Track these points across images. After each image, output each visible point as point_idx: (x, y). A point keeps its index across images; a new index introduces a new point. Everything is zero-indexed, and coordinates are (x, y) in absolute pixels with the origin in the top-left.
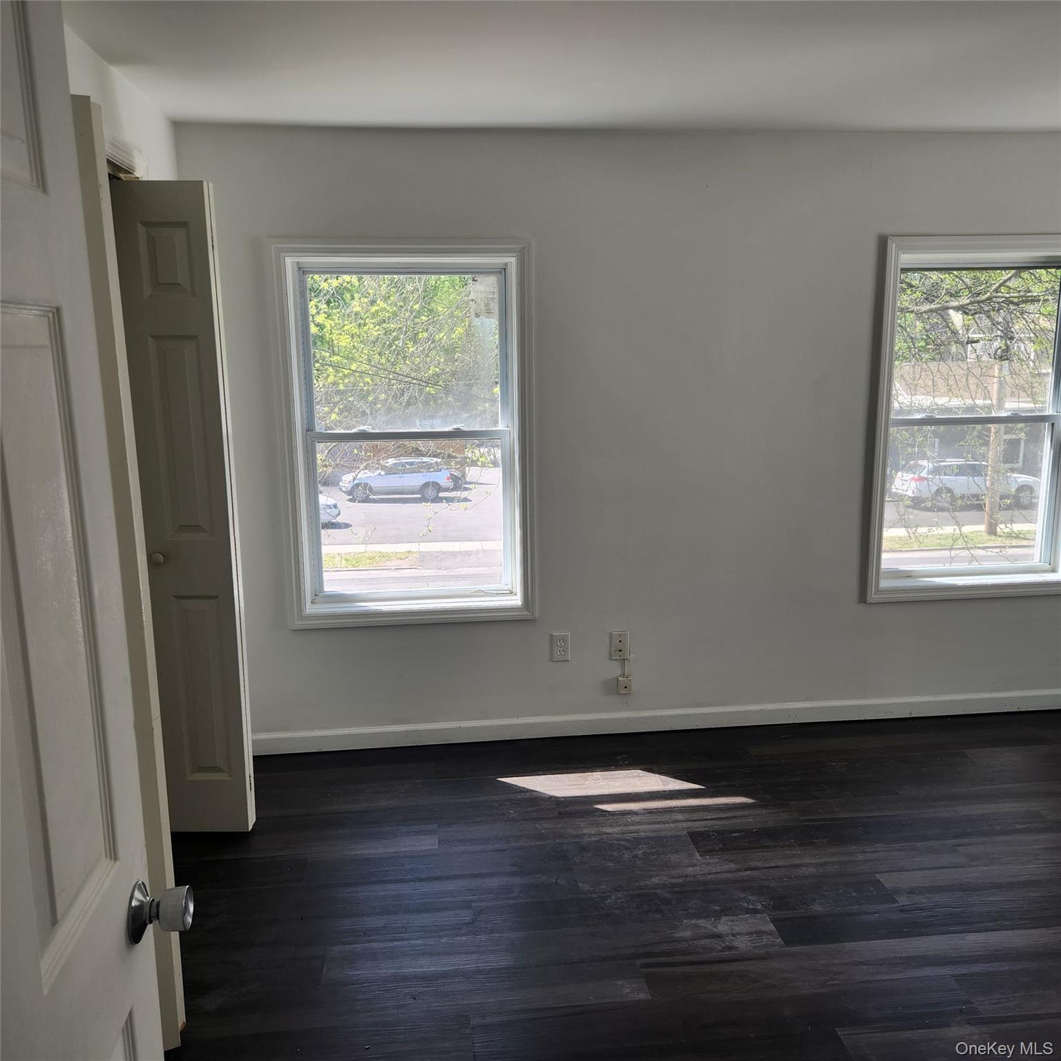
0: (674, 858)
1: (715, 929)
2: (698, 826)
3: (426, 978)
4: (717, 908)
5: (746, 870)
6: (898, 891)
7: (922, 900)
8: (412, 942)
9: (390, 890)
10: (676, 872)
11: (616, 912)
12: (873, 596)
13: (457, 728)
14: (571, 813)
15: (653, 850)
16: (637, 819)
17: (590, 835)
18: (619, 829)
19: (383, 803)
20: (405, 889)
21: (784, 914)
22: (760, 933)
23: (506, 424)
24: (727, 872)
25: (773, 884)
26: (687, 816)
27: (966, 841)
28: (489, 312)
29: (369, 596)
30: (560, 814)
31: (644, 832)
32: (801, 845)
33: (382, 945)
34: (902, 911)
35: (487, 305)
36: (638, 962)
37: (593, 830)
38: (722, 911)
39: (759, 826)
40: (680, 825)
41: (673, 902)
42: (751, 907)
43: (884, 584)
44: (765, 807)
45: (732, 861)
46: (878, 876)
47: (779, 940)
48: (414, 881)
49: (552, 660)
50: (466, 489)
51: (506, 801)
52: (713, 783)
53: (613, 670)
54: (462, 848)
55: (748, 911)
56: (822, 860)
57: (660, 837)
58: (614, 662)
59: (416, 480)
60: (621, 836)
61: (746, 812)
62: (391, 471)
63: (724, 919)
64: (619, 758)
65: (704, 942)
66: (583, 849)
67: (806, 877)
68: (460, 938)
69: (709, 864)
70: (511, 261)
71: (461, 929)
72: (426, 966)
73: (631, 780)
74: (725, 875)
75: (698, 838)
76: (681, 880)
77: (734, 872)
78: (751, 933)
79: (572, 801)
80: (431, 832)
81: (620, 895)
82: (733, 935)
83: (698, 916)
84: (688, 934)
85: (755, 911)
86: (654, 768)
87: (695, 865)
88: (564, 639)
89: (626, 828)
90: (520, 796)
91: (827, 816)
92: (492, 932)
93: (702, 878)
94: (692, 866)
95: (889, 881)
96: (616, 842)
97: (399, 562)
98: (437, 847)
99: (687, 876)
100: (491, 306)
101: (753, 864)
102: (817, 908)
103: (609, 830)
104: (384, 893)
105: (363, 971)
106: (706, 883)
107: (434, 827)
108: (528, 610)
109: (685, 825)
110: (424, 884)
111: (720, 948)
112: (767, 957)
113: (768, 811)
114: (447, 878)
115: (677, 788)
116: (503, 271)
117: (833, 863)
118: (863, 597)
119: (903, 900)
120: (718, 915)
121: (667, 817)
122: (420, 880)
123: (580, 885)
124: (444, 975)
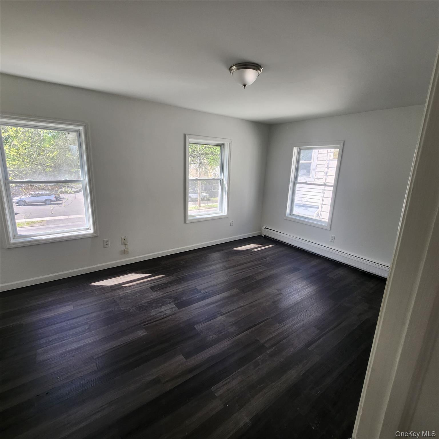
0: (147, 295)
1: (161, 310)
2: (152, 285)
3: (76, 349)
4: (160, 305)
5: (166, 293)
6: (201, 290)
7: (207, 290)
8: (69, 340)
9: (58, 326)
10: (149, 298)
11: (133, 313)
12: (187, 222)
13: (74, 272)
14: (116, 289)
15: (141, 294)
16: (135, 286)
17: (122, 294)
18: (130, 290)
19: (50, 299)
20: (63, 324)
21: (177, 302)
22: (172, 308)
23: (84, 178)
24: (161, 295)
25: (173, 295)
26: (148, 283)
27: (212, 275)
28: (74, 144)
29: (37, 235)
30: (112, 290)
31: (137, 290)
32: (178, 284)
33: (58, 344)
34: (203, 294)
35: (74, 142)
36: (142, 325)
37: (123, 292)
38: (162, 305)
39: (167, 281)
40: (147, 286)
41: (149, 306)
42: (169, 302)
43: (189, 218)
44: (168, 276)
45: (162, 292)
46: (196, 287)
47: (177, 309)
48: (66, 321)
49: (104, 247)
50: (61, 201)
51: (94, 290)
52: (153, 273)
53: (123, 248)
54: (81, 307)
55: (168, 303)
56: (183, 286)
57: (142, 290)
58: (123, 246)
59: (44, 198)
60: (131, 292)
61: (163, 279)
62: (33, 196)
63: (163, 307)
64: (127, 271)
65: (159, 314)
66: (121, 298)
67: (180, 291)
68: (85, 334)
69: (156, 294)
70: (82, 129)
71: (86, 331)
72: (75, 346)
73: (131, 277)
74: (161, 296)
75: (152, 288)
76: (150, 300)
77: (163, 294)
78: (170, 309)
79: (115, 286)
80: (70, 304)
81: (133, 308)
82: (166, 310)
83: (156, 308)
84: (154, 313)
85: (170, 303)
86: (137, 272)
87: (153, 295)
88: (108, 241)
89: (132, 290)
90: (98, 288)
91: (182, 275)
92: (97, 329)
93: (155, 298)
94: (152, 296)
95: (198, 288)
96: (130, 294)
97: (39, 224)
98: (73, 309)
99: (151, 299)
100: (75, 142)
101: (167, 291)
102: (184, 298)
103: (128, 291)
104: (56, 327)
105: (52, 354)
106: (157, 299)
107: (71, 303)
108: (95, 234)
109: (148, 285)
110: (70, 321)
111: (163, 315)
112: (175, 314)
113: (168, 277)
114: (78, 317)
115: (144, 276)
116: (79, 131)
117: (186, 287)
118: (185, 222)
119: (203, 292)
120: (161, 306)
121: (143, 284)
122: (68, 320)
123: (122, 308)
124: (83, 346)
